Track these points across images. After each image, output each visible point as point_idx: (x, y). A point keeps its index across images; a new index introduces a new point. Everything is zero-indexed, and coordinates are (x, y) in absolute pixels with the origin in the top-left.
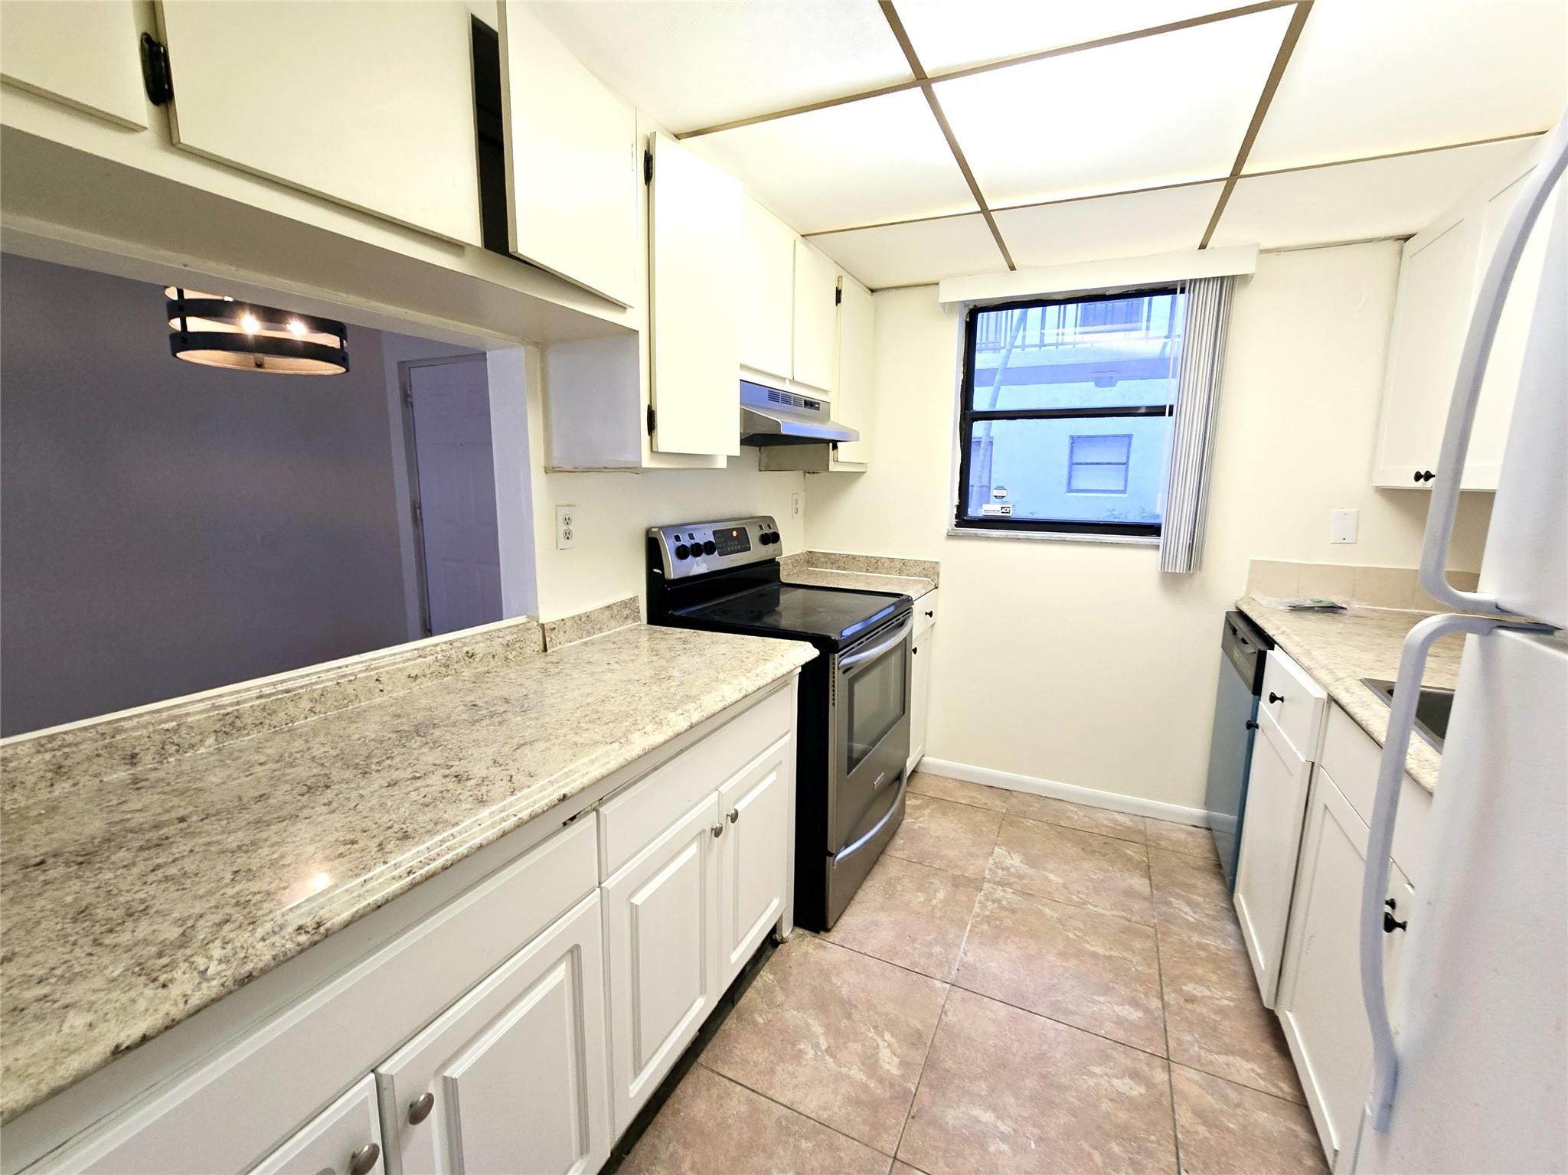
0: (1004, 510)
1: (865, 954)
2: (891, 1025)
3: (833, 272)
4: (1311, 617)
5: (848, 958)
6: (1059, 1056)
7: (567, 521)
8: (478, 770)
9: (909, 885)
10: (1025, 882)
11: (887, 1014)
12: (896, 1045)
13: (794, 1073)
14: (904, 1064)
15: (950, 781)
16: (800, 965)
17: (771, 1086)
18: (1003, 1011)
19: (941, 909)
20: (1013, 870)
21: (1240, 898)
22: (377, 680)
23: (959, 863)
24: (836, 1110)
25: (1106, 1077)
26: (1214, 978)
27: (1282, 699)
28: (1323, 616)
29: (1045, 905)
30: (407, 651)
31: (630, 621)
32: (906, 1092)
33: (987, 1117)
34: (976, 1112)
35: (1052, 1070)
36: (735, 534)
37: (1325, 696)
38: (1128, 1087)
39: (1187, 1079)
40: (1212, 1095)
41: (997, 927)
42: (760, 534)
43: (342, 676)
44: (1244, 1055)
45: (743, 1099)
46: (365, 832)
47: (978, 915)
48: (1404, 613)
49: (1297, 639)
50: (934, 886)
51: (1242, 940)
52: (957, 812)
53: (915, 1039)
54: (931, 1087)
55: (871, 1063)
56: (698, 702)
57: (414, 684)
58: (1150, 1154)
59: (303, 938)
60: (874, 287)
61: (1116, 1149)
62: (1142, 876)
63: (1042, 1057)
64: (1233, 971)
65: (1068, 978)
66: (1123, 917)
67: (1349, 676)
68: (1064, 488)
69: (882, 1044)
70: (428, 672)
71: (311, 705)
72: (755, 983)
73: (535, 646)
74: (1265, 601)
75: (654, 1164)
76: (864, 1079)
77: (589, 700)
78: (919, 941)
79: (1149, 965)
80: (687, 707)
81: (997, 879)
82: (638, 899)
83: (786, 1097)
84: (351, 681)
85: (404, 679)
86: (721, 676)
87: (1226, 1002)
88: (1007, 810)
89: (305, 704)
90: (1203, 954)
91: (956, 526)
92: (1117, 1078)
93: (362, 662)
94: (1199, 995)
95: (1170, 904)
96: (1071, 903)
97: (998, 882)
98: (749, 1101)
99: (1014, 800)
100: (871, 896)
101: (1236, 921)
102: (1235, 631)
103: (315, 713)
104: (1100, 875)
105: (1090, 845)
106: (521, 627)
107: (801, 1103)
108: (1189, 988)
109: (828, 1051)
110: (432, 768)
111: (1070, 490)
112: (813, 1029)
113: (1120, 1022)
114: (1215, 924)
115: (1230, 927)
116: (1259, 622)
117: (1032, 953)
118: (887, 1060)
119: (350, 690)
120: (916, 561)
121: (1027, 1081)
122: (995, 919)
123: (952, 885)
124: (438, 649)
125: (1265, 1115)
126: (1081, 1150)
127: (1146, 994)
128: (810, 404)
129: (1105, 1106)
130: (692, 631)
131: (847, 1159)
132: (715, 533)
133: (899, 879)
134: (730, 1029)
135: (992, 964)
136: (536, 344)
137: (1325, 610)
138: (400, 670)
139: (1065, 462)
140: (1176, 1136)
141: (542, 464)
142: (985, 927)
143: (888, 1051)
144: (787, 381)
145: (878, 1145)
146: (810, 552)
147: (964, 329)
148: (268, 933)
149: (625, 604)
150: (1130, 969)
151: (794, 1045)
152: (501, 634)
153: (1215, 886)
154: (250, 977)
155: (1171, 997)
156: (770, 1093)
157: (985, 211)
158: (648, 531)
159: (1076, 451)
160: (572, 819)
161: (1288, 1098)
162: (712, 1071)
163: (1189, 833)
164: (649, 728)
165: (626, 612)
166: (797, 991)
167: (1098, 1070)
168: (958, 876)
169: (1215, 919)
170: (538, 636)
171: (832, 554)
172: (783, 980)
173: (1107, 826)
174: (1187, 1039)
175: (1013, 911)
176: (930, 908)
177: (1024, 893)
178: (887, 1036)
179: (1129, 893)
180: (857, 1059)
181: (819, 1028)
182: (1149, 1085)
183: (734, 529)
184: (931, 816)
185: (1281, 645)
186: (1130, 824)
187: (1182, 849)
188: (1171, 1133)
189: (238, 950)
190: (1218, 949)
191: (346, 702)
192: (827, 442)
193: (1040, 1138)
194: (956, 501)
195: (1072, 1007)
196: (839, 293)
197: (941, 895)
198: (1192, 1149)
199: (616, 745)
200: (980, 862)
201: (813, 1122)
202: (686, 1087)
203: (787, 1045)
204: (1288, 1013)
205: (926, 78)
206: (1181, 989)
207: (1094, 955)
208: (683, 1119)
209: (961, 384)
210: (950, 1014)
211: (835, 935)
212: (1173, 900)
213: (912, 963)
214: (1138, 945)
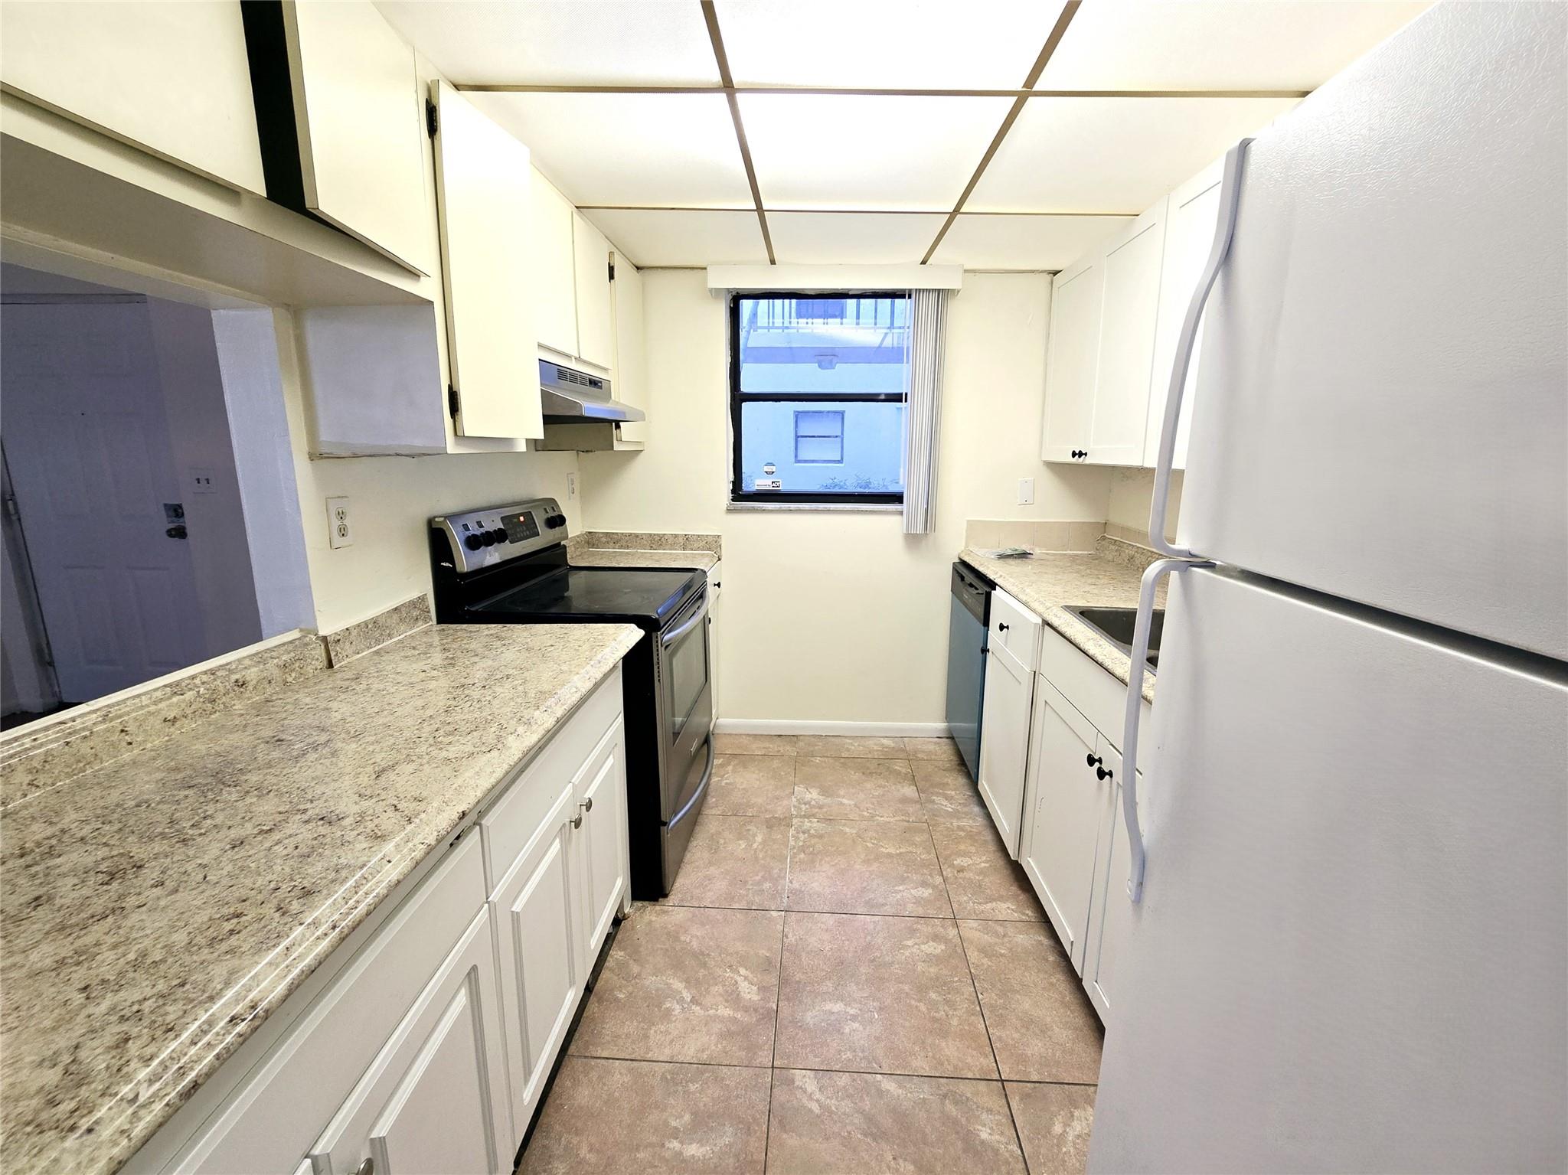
0: (774, 485)
1: (705, 907)
2: (743, 961)
3: (605, 247)
4: (1011, 561)
5: (690, 915)
6: (880, 941)
7: (341, 516)
8: (348, 806)
9: (731, 836)
10: (825, 810)
11: (737, 953)
12: (751, 976)
13: (667, 1031)
14: (762, 989)
15: (744, 737)
16: (647, 934)
17: (649, 1049)
18: (830, 920)
19: (762, 850)
20: (813, 803)
21: (984, 785)
22: (122, 731)
23: (769, 807)
24: (714, 1048)
25: (916, 946)
26: (973, 850)
27: (1007, 627)
28: (1018, 561)
29: (845, 825)
30: (156, 690)
31: (420, 622)
32: (769, 1010)
33: (838, 1007)
34: (829, 1006)
35: (878, 954)
36: (522, 519)
37: (1040, 621)
38: (932, 948)
39: (971, 929)
40: (987, 934)
41: (811, 853)
42: (546, 517)
43: (70, 734)
44: (1001, 898)
45: (624, 1071)
46: (244, 901)
47: (794, 848)
48: (1065, 554)
49: (1011, 580)
50: (751, 832)
51: (988, 817)
52: (756, 763)
53: (767, 965)
54: (788, 999)
55: (733, 998)
56: (556, 696)
57: (172, 729)
58: (958, 991)
59: (242, 1027)
60: (640, 264)
61: (933, 996)
62: (910, 785)
63: (868, 947)
64: (984, 840)
65: (874, 879)
66: (903, 820)
67: (1054, 605)
68: (793, 459)
69: (739, 979)
70: (189, 711)
71: (30, 777)
72: (607, 964)
73: (317, 663)
74: (981, 552)
75: (550, 1163)
76: (731, 1013)
77: (429, 712)
78: (750, 882)
79: (929, 853)
80: (548, 703)
81: (803, 813)
82: (517, 907)
83: (666, 1054)
84: (85, 737)
85: (157, 722)
86: (565, 668)
87: (983, 865)
88: (798, 752)
89: (22, 778)
90: (962, 834)
91: (733, 500)
92: (923, 943)
93: (94, 711)
94: (966, 865)
95: (933, 802)
96: (863, 819)
97: (804, 815)
98: (630, 1070)
99: (801, 744)
100: (698, 854)
101: (982, 804)
102: (962, 578)
103: (38, 786)
104: (880, 791)
105: (868, 768)
106: (297, 643)
107: (680, 1054)
108: (958, 862)
109: (694, 1001)
110: (279, 818)
111: (798, 461)
112: (674, 987)
113: (918, 901)
114: (966, 809)
115: (977, 809)
116: (981, 569)
117: (843, 867)
118: (747, 991)
119: (85, 749)
120: (699, 536)
121: (861, 969)
122: (808, 847)
123: (767, 827)
124: (197, 681)
125: (1022, 936)
126: (910, 1006)
127: (931, 875)
128: (594, 383)
129: (920, 967)
130: (500, 625)
131: (733, 1084)
132: (503, 519)
133: (720, 833)
134: (594, 1013)
135: (814, 885)
136: (287, 306)
137: (1020, 556)
138: (151, 714)
139: (793, 435)
140: (970, 972)
141: (306, 449)
142: (802, 856)
143: (746, 983)
144: (573, 358)
145: (757, 1063)
146: (590, 533)
147: (729, 315)
148: (197, 1035)
149: (413, 604)
150: (916, 859)
151: (659, 1007)
152: (274, 654)
153: (961, 780)
154: (195, 1086)
155: (948, 872)
156: (649, 1056)
157: (760, 209)
158: (430, 522)
159: (801, 424)
160: (458, 838)
161: (1033, 920)
162: (586, 1057)
163: (935, 743)
164: (521, 730)
165: (416, 613)
166: (650, 958)
167: (910, 943)
168: (770, 818)
169: (965, 805)
170: (320, 652)
171: (613, 533)
172: (635, 954)
173: (877, 751)
174: (964, 900)
175: (821, 837)
176: (753, 852)
177: (827, 820)
178: (742, 971)
179: (904, 800)
180: (721, 999)
181: (680, 984)
182: (947, 941)
183: (521, 514)
184: (734, 771)
185: (1002, 585)
186: (893, 745)
187: (933, 757)
188: (967, 971)
189: (168, 1064)
190: (971, 827)
191: (81, 765)
192: (610, 421)
193: (880, 1008)
194: (731, 477)
195: (881, 901)
196: (611, 269)
197: (759, 838)
198: (982, 977)
199: (495, 753)
200: (785, 802)
201: (695, 1065)
202: (564, 1081)
203: (654, 1007)
204: (1029, 859)
205: (733, 87)
206: (953, 864)
207: (890, 856)
208: (569, 1111)
209: (729, 366)
210: (790, 936)
211: (673, 898)
212: (934, 798)
213: (748, 903)
214: (918, 839)
